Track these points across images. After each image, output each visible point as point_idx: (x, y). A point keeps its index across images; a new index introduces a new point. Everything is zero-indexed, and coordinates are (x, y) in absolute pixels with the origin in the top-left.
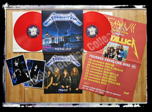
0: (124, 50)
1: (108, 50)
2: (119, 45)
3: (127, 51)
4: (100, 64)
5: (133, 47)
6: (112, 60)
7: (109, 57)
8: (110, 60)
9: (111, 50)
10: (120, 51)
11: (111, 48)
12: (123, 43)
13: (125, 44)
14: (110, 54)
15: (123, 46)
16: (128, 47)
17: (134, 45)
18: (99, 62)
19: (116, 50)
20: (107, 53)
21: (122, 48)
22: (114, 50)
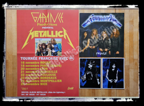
0: (57, 43)
1: (40, 48)
2: (50, 40)
3: (60, 44)
4: (34, 64)
5: (65, 38)
6: (46, 57)
7: (42, 55)
8: (44, 58)
9: (43, 47)
10: (53, 46)
11: (42, 45)
12: (54, 36)
13: (57, 37)
14: (43, 52)
15: (55, 39)
16: (61, 39)
17: (66, 36)
18: (33, 63)
19: (48, 46)
20: (39, 51)
21: (55, 42)
22: (46, 46)
